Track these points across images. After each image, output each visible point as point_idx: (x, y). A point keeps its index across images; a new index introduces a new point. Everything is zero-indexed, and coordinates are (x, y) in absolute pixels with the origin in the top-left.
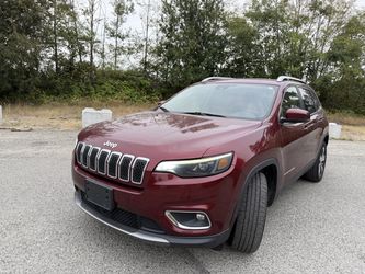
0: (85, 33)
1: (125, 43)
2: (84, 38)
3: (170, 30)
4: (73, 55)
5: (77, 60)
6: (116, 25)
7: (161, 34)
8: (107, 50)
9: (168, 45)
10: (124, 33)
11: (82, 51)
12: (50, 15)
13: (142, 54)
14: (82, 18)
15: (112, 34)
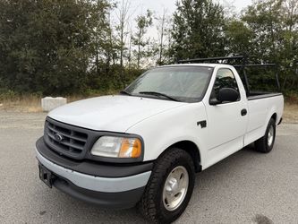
0: (117, 43)
1: (145, 49)
2: (116, 47)
3: (180, 36)
4: (109, 60)
5: (111, 63)
6: (139, 35)
7: (173, 40)
8: (132, 55)
9: (178, 48)
10: (144, 41)
11: (115, 57)
12: (94, 33)
13: (158, 56)
14: (115, 33)
15: (136, 43)
